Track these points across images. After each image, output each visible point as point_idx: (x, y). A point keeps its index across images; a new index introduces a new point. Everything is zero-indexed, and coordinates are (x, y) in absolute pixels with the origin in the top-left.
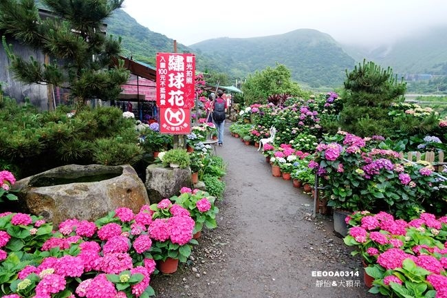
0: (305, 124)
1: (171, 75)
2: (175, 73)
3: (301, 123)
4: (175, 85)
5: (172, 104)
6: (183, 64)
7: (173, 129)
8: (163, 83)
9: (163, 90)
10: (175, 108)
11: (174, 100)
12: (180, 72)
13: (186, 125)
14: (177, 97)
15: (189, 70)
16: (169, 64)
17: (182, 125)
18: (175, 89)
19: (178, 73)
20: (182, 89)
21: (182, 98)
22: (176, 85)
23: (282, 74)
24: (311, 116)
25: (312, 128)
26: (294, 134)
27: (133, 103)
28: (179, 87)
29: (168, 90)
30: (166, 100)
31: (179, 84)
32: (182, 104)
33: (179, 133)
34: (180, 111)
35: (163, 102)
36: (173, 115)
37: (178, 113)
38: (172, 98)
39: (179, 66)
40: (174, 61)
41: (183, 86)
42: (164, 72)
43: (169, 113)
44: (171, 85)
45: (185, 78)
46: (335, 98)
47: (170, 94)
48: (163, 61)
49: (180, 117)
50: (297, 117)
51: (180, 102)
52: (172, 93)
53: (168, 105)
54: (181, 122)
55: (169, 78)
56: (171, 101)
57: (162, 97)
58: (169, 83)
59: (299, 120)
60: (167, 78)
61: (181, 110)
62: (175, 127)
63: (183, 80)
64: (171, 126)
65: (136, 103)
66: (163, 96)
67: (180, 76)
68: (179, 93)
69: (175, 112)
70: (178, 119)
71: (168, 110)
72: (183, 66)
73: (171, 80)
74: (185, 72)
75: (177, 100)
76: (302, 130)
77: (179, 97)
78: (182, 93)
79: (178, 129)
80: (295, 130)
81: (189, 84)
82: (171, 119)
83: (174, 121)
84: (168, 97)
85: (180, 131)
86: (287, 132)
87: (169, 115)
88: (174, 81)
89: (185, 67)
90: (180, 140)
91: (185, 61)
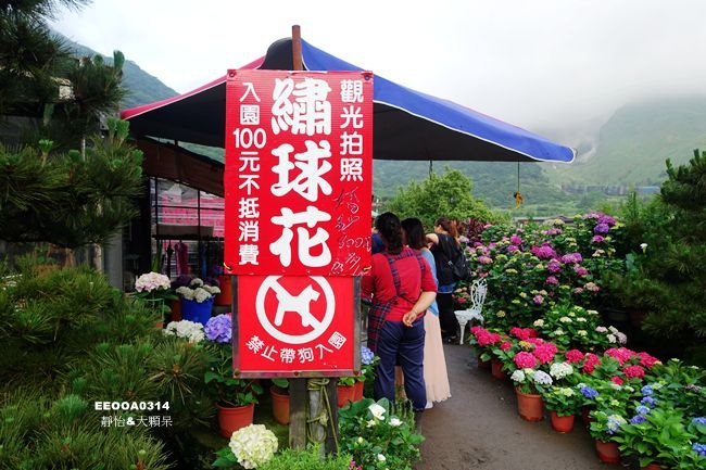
0: (562, 280)
1: (283, 151)
2: (299, 143)
3: (553, 279)
4: (295, 185)
5: (286, 261)
6: (327, 106)
7: (288, 355)
8: (249, 182)
9: (248, 208)
10: (297, 276)
11: (294, 244)
12: (317, 138)
13: (337, 340)
14: (302, 232)
15: (350, 130)
16: (275, 110)
17: (324, 338)
18: (296, 202)
19: (309, 144)
20: (322, 203)
21: (322, 236)
22: (299, 189)
23: (457, 186)
24: (572, 264)
25: (579, 290)
26: (538, 305)
27: (187, 242)
28: (312, 196)
29: (270, 206)
30: (263, 245)
31: (314, 182)
32: (325, 259)
33: (311, 373)
34: (317, 287)
35: (249, 254)
36: (287, 302)
37: (309, 294)
38: (287, 235)
39: (310, 117)
40: (292, 99)
41: (327, 190)
42: (253, 138)
43: (271, 294)
44: (281, 189)
45: (335, 159)
46: (611, 225)
47: (275, 220)
48: (250, 101)
49: (318, 309)
50: (540, 267)
51: (316, 251)
52: (287, 218)
53: (269, 264)
54: (320, 328)
55: (276, 161)
56: (281, 248)
57: (245, 235)
58: (275, 178)
59: (547, 273)
60: (268, 160)
61: (321, 281)
62: (296, 347)
63: (327, 167)
64: (281, 345)
65: (196, 242)
66: (249, 230)
67: (316, 152)
68: (313, 216)
69: (295, 291)
70: (308, 319)
71: (272, 282)
72: (327, 116)
73: (282, 169)
74: (335, 140)
75: (305, 242)
76: (556, 296)
77: (312, 232)
78: (326, 217)
79: (306, 355)
80: (540, 297)
81: (352, 184)
82: (279, 320)
83: (292, 323)
84: (270, 233)
85: (316, 364)
86: (522, 299)
87: (272, 302)
88: (294, 174)
89: (337, 120)
90: (314, 397)
91: (334, 98)
